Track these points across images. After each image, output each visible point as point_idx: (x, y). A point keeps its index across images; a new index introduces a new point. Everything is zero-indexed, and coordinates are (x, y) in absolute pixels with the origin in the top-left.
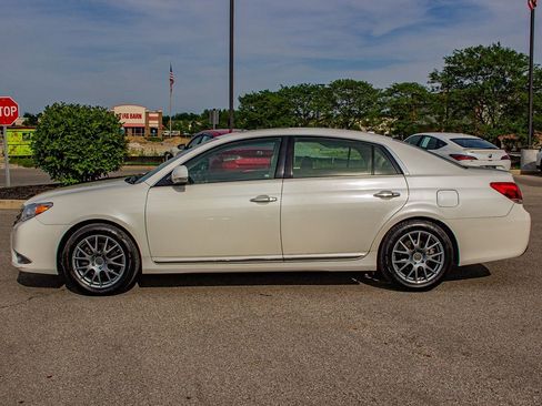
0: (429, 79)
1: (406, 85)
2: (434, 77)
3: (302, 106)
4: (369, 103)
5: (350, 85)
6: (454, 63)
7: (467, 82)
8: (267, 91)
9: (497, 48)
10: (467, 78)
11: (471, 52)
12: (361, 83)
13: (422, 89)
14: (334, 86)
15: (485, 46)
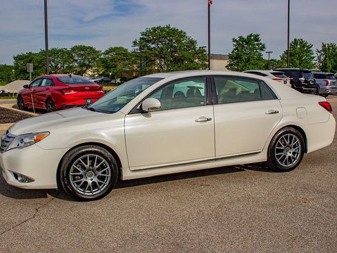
0: (132, 45)
1: (117, 48)
2: (135, 43)
3: (53, 61)
4: (94, 59)
5: (83, 48)
6: (146, 35)
7: (153, 46)
8: (30, 53)
9: (168, 27)
10: (153, 44)
11: (154, 30)
12: (89, 48)
13: (126, 50)
14: (73, 49)
15: (162, 26)
